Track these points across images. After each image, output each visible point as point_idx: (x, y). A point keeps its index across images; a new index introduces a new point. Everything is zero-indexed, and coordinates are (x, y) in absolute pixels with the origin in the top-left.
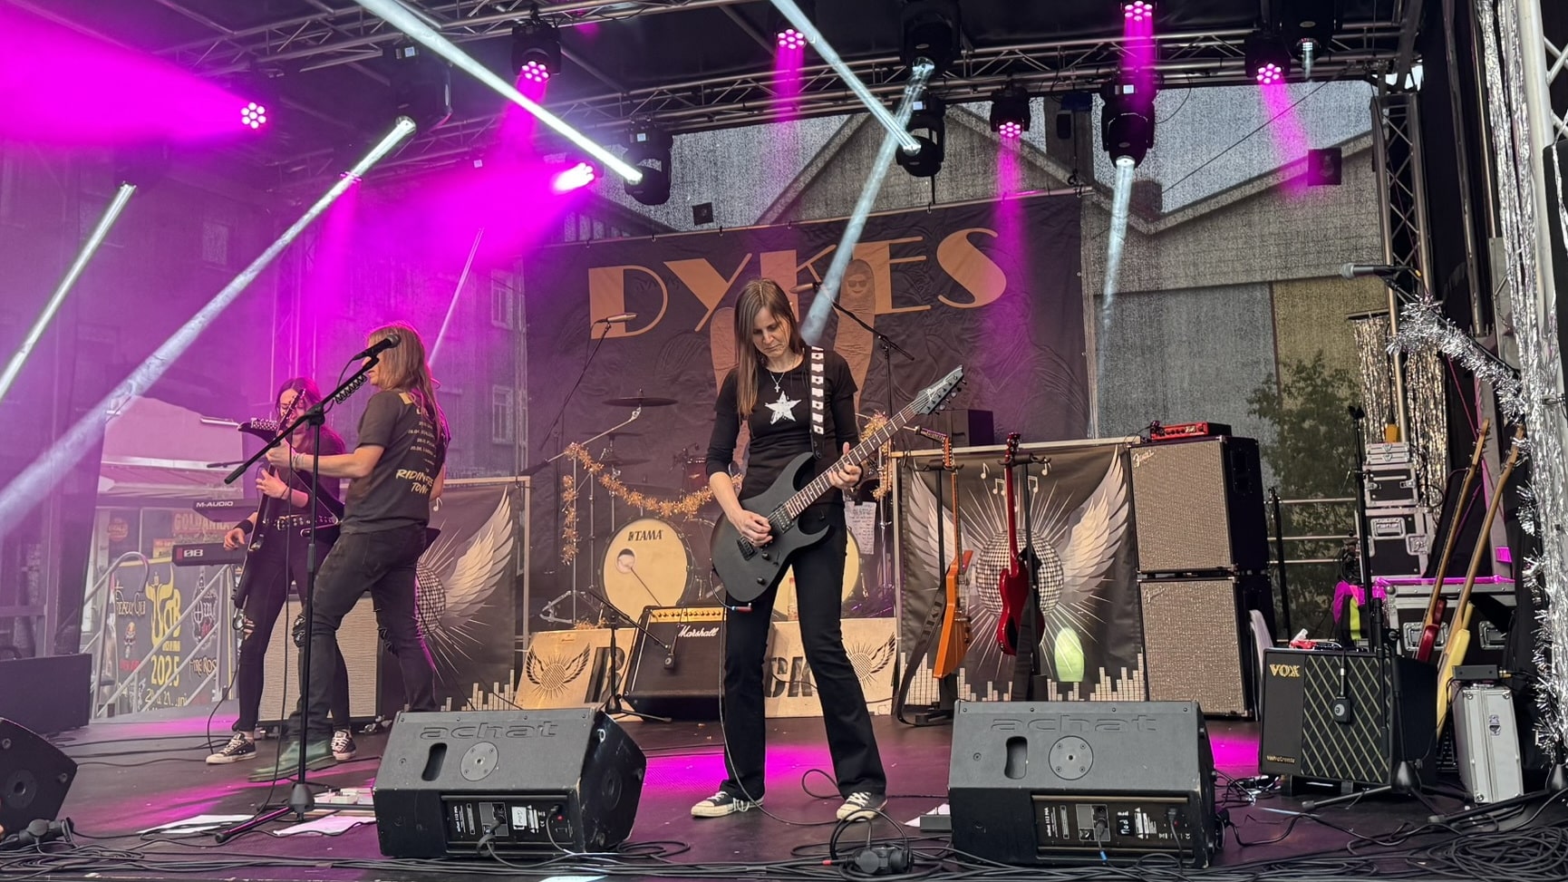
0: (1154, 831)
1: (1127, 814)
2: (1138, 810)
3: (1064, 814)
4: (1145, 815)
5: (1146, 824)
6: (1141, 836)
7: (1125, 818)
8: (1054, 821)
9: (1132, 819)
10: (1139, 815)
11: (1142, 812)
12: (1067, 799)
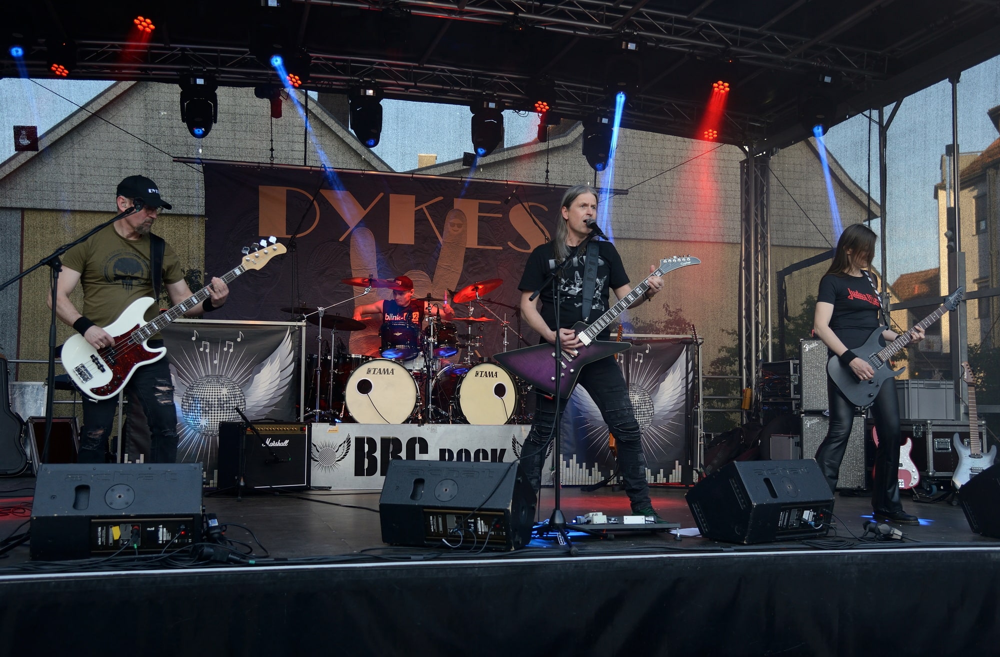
0: (487, 530)
1: (473, 521)
2: (479, 519)
3: (440, 519)
4: (482, 521)
5: (483, 526)
6: (480, 533)
7: (471, 523)
8: (435, 523)
9: (475, 524)
10: (479, 522)
11: (481, 520)
12: (442, 511)
